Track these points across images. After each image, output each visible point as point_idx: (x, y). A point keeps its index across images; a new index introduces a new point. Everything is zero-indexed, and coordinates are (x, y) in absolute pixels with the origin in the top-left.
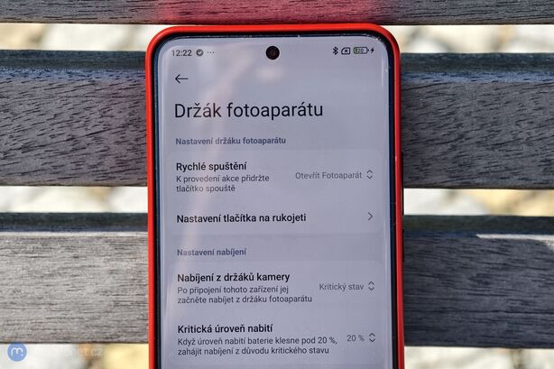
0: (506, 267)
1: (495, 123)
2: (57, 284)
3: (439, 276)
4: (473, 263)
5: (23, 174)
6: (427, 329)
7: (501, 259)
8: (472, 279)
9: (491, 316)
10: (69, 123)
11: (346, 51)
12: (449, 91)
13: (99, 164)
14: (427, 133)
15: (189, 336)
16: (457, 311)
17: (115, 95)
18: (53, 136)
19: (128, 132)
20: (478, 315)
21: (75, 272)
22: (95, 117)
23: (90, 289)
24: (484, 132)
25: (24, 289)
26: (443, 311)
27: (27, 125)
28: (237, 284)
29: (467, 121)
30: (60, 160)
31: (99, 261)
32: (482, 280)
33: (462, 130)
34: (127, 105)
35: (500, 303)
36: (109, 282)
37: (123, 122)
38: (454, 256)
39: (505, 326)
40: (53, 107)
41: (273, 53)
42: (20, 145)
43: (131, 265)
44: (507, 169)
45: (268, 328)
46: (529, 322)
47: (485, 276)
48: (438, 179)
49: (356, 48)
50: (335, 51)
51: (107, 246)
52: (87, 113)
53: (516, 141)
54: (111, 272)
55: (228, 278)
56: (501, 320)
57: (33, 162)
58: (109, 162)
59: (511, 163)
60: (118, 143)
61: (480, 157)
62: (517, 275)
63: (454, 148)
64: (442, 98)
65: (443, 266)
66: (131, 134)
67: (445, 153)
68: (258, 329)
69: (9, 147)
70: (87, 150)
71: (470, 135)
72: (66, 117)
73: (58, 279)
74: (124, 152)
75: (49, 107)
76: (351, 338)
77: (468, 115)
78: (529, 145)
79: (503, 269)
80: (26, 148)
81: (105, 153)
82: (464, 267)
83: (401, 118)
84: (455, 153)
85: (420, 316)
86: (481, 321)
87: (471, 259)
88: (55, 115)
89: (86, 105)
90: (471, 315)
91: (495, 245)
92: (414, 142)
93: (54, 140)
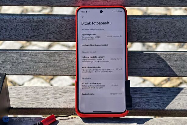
0: (149, 59)
1: (146, 28)
2: (56, 62)
3: (135, 61)
4: (142, 58)
5: (50, 39)
6: (133, 72)
7: (148, 57)
8: (142, 62)
9: (146, 69)
10: (59, 28)
11: (116, 11)
12: (137, 21)
13: (65, 37)
14: (133, 30)
15: (84, 69)
16: (139, 68)
17: (69, 22)
18: (56, 30)
19: (71, 30)
20: (144, 69)
21: (60, 60)
22: (64, 26)
23: (62, 64)
24: (144, 30)
25: (49, 64)
26: (136, 68)
27: (51, 28)
28: (94, 58)
29: (141, 27)
30: (57, 36)
31: (65, 58)
32: (144, 62)
33: (140, 29)
34: (71, 24)
35: (148, 67)
36: (66, 62)
37: (70, 27)
38: (138, 57)
39: (149, 72)
40: (56, 24)
41: (101, 12)
42: (49, 32)
44: (149, 38)
45: (100, 67)
46: (154, 71)
47: (145, 61)
48: (135, 40)
49: (118, 11)
50: (114, 11)
51: (66, 54)
52: (63, 25)
53: (151, 32)
54: (67, 60)
55: (92, 57)
56: (148, 70)
57: (52, 36)
58: (67, 36)
59: (150, 37)
60: (69, 32)
61: (144, 35)
62: (151, 61)
63: (138, 33)
65: (136, 59)
66: (72, 30)
67: (136, 34)
68: (98, 68)
69: (47, 33)
70: (63, 34)
71: (141, 30)
72: (59, 26)
73: (56, 61)
74: (70, 34)
75: (55, 24)
76: (117, 69)
77: (141, 26)
78: (154, 33)
79: (148, 59)
80: (50, 33)
81: (66, 34)
82: (140, 59)
83: (127, 27)
84: (138, 34)
85: (131, 69)
86: (144, 70)
87: (142, 57)
88: (57, 26)
89: (63, 24)
90: (142, 69)
91: (147, 54)
92: (130, 32)
93: (56, 31)
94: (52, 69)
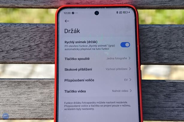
0: (176, 91)
1: (170, 41)
2: (22, 98)
3: (153, 95)
4: (164, 90)
5: (13, 59)
6: (150, 114)
7: (174, 89)
8: (164, 96)
9: (171, 109)
10: (29, 41)
11: (121, 12)
12: (154, 30)
13: (38, 55)
14: (147, 44)
16: (159, 107)
17: (45, 31)
18: (23, 45)
19: (48, 44)
20: (167, 109)
21: (29, 93)
22: (38, 39)
23: (33, 99)
24: (166, 44)
25: (11, 99)
26: (155, 107)
27: (15, 41)
29: (160, 40)
30: (25, 54)
31: (37, 89)
32: (168, 96)
33: (159, 43)
34: (48, 35)
35: (174, 104)
36: (40, 97)
37: (47, 40)
38: (158, 88)
39: (177, 113)
40: (24, 35)
41: (97, 13)
42: (12, 48)
43: (48, 91)
44: (175, 57)
47: (169, 95)
48: (151, 61)
49: (124, 12)
50: (117, 12)
51: (40, 84)
52: (35, 37)
53: (177, 47)
54: (41, 93)
56: (175, 110)
57: (16, 55)
58: (42, 54)
59: (176, 55)
60: (45, 48)
61: (165, 53)
62: (180, 95)
63: (156, 50)
64: (152, 32)
65: (154, 91)
66: (49, 45)
67: (153, 51)
69: (8, 49)
70: (34, 50)
71: (162, 45)
72: (28, 39)
73: (23, 96)
74: (47, 51)
75: (23, 35)
77: (161, 38)
78: (181, 49)
79: (175, 92)
80: (14, 50)
81: (40, 51)
82: (161, 92)
83: (139, 39)
84: (157, 51)
85: (147, 109)
86: (168, 111)
87: (164, 89)
88: (24, 38)
89: (35, 34)
90: (164, 109)
91: (172, 84)
92: (143, 47)
93: (24, 47)
94: (16, 108)
